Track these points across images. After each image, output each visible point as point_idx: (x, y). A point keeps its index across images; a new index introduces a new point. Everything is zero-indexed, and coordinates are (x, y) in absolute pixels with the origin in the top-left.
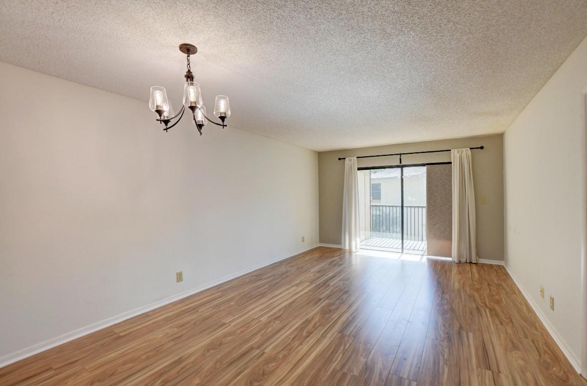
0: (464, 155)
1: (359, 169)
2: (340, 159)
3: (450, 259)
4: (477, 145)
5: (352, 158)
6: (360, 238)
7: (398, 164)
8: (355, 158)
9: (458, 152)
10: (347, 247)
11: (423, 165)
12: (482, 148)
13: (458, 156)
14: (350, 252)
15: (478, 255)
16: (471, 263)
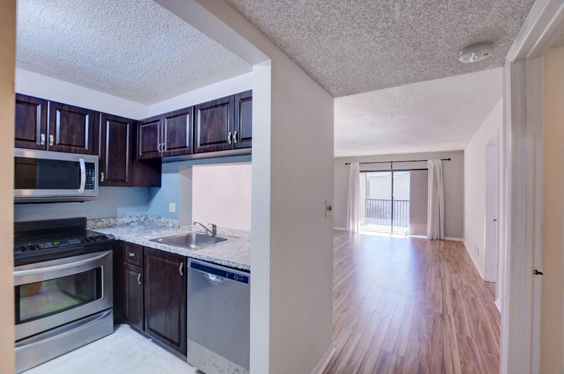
0: (437, 164)
1: (360, 172)
2: (346, 164)
3: (426, 237)
4: (446, 158)
5: (356, 163)
6: (360, 222)
7: (390, 169)
8: (358, 164)
9: (433, 162)
10: (351, 229)
11: (409, 170)
12: (449, 159)
13: (432, 164)
14: (353, 233)
15: (445, 234)
16: (440, 240)
